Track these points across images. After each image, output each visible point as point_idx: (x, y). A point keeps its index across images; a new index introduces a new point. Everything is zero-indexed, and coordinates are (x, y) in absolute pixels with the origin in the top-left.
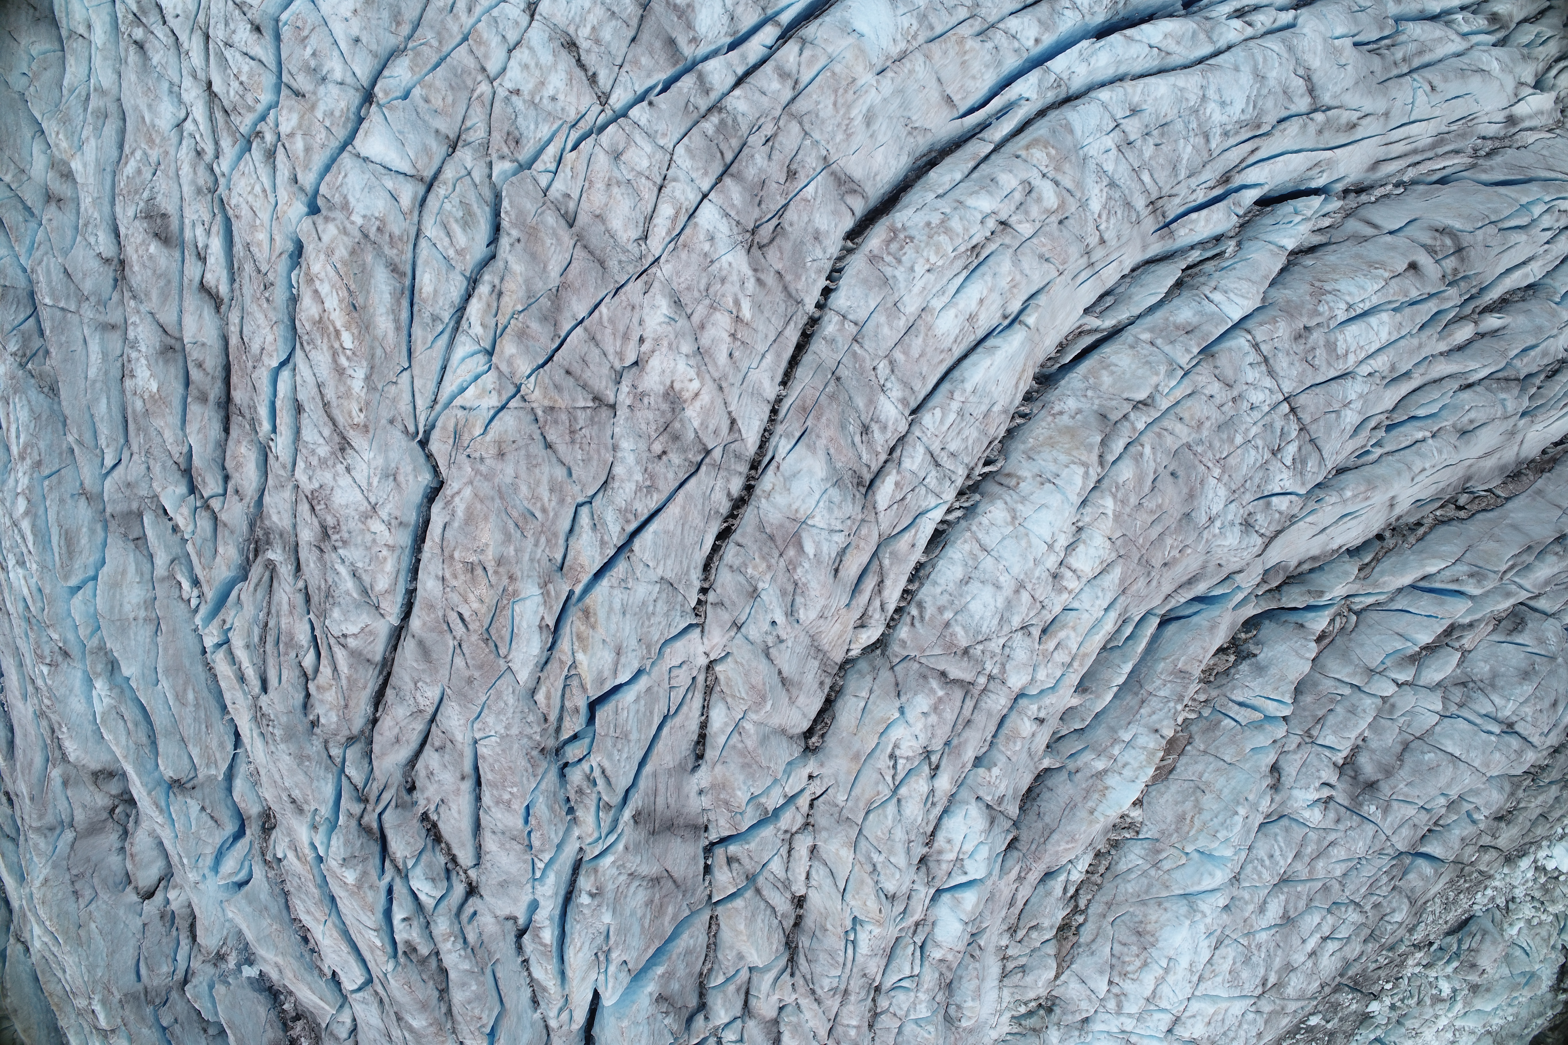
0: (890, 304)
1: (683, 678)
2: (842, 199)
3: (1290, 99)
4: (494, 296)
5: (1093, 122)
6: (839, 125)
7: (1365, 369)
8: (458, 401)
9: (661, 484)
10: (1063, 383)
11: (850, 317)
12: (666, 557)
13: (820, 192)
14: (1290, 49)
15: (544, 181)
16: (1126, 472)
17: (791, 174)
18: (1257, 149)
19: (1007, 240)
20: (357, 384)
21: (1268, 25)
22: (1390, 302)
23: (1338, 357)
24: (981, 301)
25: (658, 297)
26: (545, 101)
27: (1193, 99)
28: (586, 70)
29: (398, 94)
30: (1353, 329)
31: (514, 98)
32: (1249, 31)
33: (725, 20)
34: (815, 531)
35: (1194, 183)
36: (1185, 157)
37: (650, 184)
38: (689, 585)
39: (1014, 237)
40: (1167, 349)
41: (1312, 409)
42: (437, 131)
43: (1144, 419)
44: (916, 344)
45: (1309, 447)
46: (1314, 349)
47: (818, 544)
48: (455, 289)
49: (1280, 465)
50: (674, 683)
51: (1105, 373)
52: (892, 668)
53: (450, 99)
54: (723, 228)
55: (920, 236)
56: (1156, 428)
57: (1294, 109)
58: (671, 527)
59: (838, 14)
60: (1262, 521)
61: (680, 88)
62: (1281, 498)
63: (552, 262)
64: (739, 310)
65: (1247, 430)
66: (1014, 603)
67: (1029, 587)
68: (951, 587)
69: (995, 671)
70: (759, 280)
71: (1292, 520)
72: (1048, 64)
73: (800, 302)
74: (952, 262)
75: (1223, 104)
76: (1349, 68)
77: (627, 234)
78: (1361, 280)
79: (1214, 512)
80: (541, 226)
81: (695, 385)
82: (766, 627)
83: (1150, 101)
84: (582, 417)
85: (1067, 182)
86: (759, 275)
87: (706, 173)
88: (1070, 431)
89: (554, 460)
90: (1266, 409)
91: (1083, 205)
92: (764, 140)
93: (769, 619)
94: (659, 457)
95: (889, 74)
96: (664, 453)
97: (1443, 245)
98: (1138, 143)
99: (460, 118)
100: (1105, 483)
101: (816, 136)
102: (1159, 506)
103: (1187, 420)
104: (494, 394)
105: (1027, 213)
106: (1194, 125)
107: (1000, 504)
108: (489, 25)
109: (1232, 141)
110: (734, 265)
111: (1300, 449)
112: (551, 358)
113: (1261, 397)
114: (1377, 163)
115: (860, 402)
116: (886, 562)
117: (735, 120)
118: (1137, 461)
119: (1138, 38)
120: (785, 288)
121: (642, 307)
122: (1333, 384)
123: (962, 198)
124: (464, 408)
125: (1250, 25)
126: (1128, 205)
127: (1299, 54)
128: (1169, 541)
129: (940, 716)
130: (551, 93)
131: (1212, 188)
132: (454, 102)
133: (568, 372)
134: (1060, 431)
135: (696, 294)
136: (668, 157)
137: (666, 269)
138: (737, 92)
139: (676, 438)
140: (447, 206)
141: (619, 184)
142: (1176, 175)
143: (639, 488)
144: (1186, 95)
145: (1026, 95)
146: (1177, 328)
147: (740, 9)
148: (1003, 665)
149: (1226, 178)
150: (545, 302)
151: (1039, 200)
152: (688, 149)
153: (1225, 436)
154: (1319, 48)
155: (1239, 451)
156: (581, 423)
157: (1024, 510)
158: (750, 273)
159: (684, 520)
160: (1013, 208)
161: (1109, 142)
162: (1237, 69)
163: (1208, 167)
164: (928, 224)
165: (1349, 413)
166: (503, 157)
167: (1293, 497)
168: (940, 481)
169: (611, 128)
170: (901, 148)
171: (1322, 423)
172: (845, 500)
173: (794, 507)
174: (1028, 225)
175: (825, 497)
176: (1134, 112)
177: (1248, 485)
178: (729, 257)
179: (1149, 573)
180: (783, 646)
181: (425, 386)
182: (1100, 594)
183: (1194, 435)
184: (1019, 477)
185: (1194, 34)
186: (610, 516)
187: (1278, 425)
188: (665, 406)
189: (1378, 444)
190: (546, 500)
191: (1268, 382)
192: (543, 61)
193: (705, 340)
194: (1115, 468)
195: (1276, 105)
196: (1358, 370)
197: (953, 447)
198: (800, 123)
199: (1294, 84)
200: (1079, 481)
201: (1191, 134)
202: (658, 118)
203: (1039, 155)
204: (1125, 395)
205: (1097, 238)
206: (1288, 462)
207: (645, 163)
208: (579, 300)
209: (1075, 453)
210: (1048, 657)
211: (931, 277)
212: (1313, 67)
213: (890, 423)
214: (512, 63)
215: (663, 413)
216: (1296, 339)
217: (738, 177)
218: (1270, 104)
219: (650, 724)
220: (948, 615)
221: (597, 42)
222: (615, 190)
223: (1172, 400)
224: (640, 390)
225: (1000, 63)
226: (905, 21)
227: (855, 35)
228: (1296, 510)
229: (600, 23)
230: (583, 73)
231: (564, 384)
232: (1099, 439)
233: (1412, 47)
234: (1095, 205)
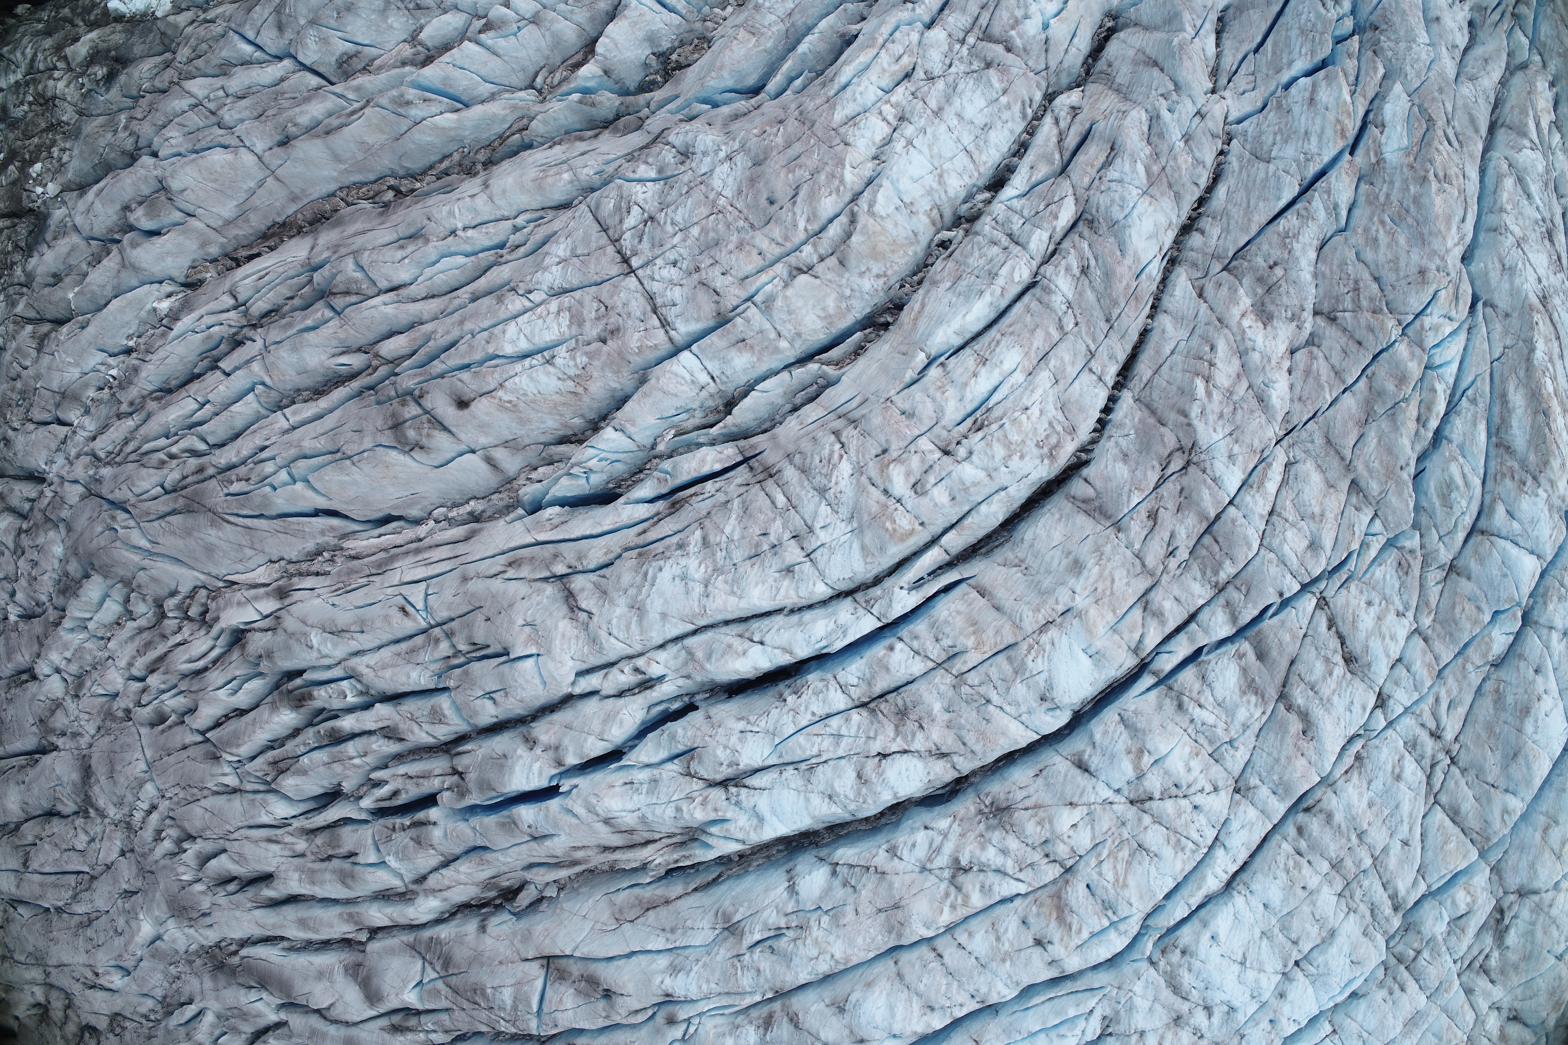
0: (1062, 382)
1: (1242, 81)
2: (1098, 494)
3: (597, 586)
4: (1424, 418)
5: (838, 557)
6: (1109, 560)
7: (536, 297)
8: (1456, 325)
9: (1275, 239)
10: (868, 310)
11: (1095, 378)
12: (1267, 178)
13: (1125, 498)
14: (594, 640)
15: (1378, 526)
16: (828, 205)
17: (1153, 516)
18: (640, 534)
19: (945, 433)
20: (1540, 345)
21: (615, 670)
22: (496, 366)
23: (569, 309)
24: (975, 375)
25: (1278, 407)
26: (1377, 601)
27: (720, 582)
28: (1337, 632)
29: (1502, 616)
30: (549, 337)
31: (1401, 608)
32: (640, 662)
33: (1211, 676)
34: (1137, 183)
35: (721, 497)
36: (733, 521)
37: (1285, 514)
38: (1240, 158)
39: (938, 437)
40: (767, 326)
41: (603, 259)
42: (1469, 579)
43: (804, 254)
44: (1039, 342)
45: (610, 222)
46: (598, 319)
47: (1134, 170)
48: (1458, 427)
49: (647, 207)
50: (1252, 78)
51: (831, 311)
52: (1047, 68)
53: (1458, 609)
54: (1220, 466)
55: (1031, 447)
56: (789, 246)
57: (593, 577)
58: (1261, 204)
59: (1103, 677)
60: (669, 156)
61: (1254, 607)
62: (645, 176)
63: (1373, 445)
64: (1207, 388)
65: (684, 240)
66: (943, 100)
67: (929, 111)
68: (999, 124)
69: (958, 46)
70: (1186, 416)
71: (631, 157)
72: (879, 625)
73: (1137, 400)
74: (1005, 414)
75: (684, 577)
76: (521, 622)
77: (1308, 467)
78: (531, 389)
79: (726, 165)
80: (1383, 479)
81: (1246, 323)
82: (1179, 107)
83: (770, 581)
84: (1348, 303)
85: (876, 494)
86: (1185, 421)
87: (1233, 521)
88: (876, 254)
89: (1372, 267)
90: (659, 262)
91: (859, 470)
92: (1177, 553)
93: (1176, 115)
94: (1275, 264)
95: (1061, 608)
96: (1271, 267)
97: (419, 429)
98: (787, 535)
99: (1445, 594)
100: (847, 197)
101: (1128, 553)
102: (790, 171)
103: (755, 252)
104: (1427, 325)
105: (923, 461)
106: (720, 555)
107: (951, 193)
108: (1422, 683)
109: (675, 539)
110: (1211, 430)
111: (621, 221)
112: (1375, 357)
113: (665, 273)
114: (466, 539)
115: (1090, 296)
116: (1057, 156)
117: (1204, 574)
118: (815, 215)
119: (777, 651)
120: (1153, 412)
121: (1292, 400)
122: (575, 282)
123: (986, 480)
124: (1450, 319)
125: (637, 670)
126: (804, 471)
127: (583, 635)
128: (779, 140)
129: (1013, 15)
130: (1372, 609)
131: (695, 494)
132: (1453, 607)
133: (1360, 343)
134: (884, 257)
135: (1245, 406)
136: (1265, 543)
137: (1273, 431)
138: (1201, 602)
139: (1260, 280)
140: (1464, 503)
141: (1313, 516)
142: (744, 502)
143: (1296, 236)
144: (727, 587)
145: (905, 592)
146: (752, 347)
147: (1197, 686)
148: (951, 49)
149: (675, 507)
150: (1380, 409)
151: (908, 474)
152: (1249, 546)
153: (711, 234)
154: (557, 642)
155: (695, 220)
156: (1348, 298)
157: (931, 181)
158: (1195, 422)
159: (1248, 210)
160: (937, 467)
161: (823, 536)
162: (664, 616)
163: (704, 513)
164: (1022, 457)
165: (561, 253)
166: (1411, 551)
167: (632, 176)
168: (1009, 221)
169: (1317, 572)
170: (1032, 546)
171: (594, 245)
172: (1107, 208)
173: (1152, 208)
174: (923, 447)
175: (1127, 211)
176: (789, 570)
177: (685, 189)
178: (1216, 437)
179: (801, 113)
180: (1160, 92)
181: (1480, 342)
182: (858, 96)
183: (748, 237)
184: (929, 216)
185: (709, 657)
186: (1322, 215)
187: (645, 245)
188: (1271, 308)
189: (516, 229)
190: (1381, 231)
191: (655, 287)
192: (1379, 641)
193: (1236, 363)
194: (837, 210)
195: (619, 578)
196: (544, 296)
197: (995, 250)
198: (1144, 565)
199: (592, 602)
200: (880, 197)
201: (724, 546)
202: (1275, 579)
203: (904, 522)
204: (818, 281)
205: (845, 434)
206: (635, 210)
207: (1289, 534)
208: (1349, 409)
209: (878, 228)
210: (908, 49)
211: (1026, 402)
212: (567, 621)
213: (1062, 272)
214: (1402, 642)
215: (1273, 303)
216: (618, 330)
217: (1202, 516)
218: (627, 578)
219: (1275, 44)
220: (1004, 100)
221: (1327, 660)
222: (1317, 510)
223: (771, 273)
224: (1295, 324)
225: (932, 626)
226: (1040, 664)
227: (1090, 652)
228: (626, 165)
229: (1324, 679)
230: (1341, 629)
231: (1364, 332)
232: (854, 239)
233: (425, 656)
234: (845, 468)
